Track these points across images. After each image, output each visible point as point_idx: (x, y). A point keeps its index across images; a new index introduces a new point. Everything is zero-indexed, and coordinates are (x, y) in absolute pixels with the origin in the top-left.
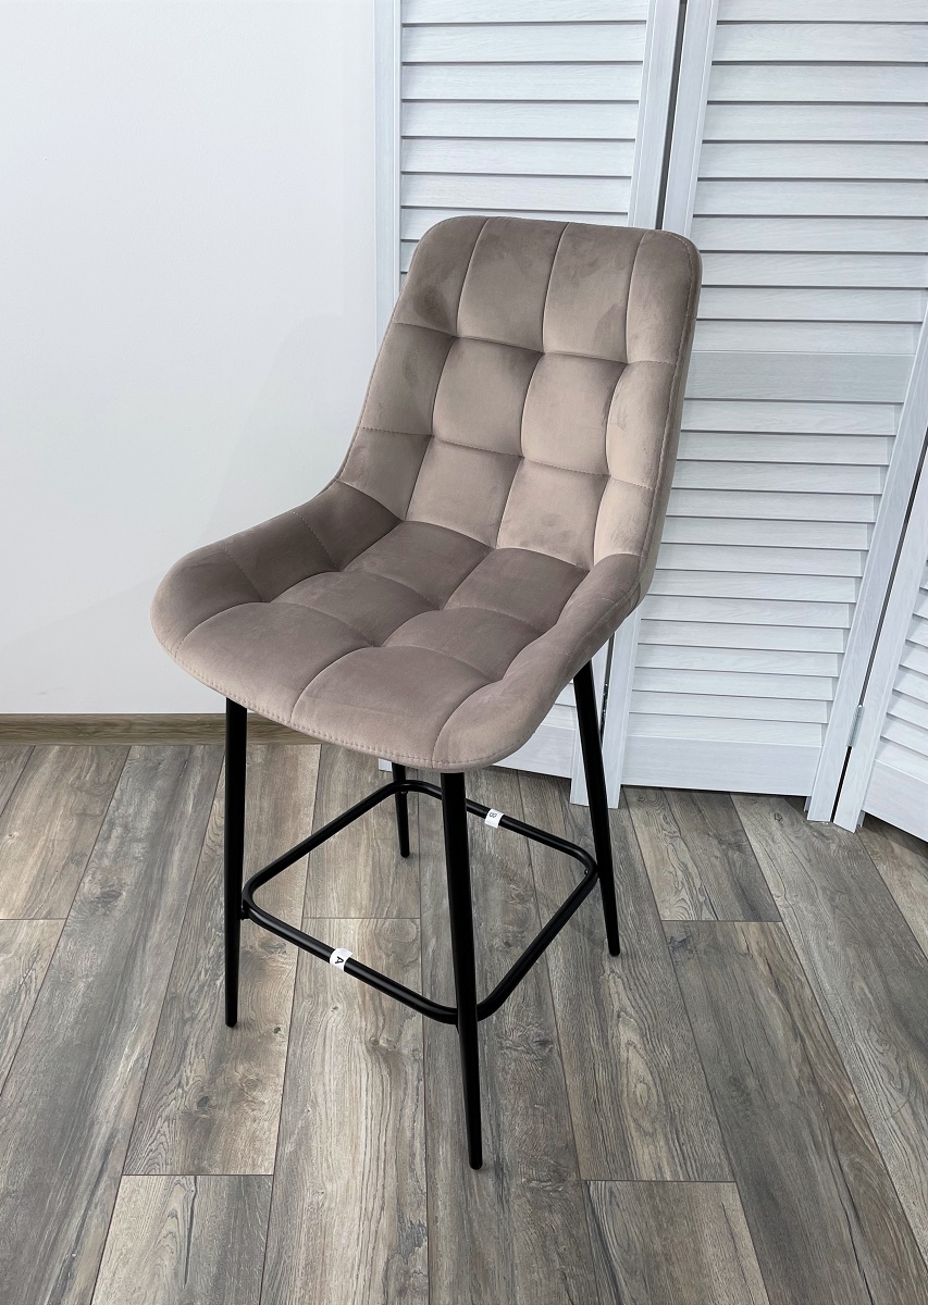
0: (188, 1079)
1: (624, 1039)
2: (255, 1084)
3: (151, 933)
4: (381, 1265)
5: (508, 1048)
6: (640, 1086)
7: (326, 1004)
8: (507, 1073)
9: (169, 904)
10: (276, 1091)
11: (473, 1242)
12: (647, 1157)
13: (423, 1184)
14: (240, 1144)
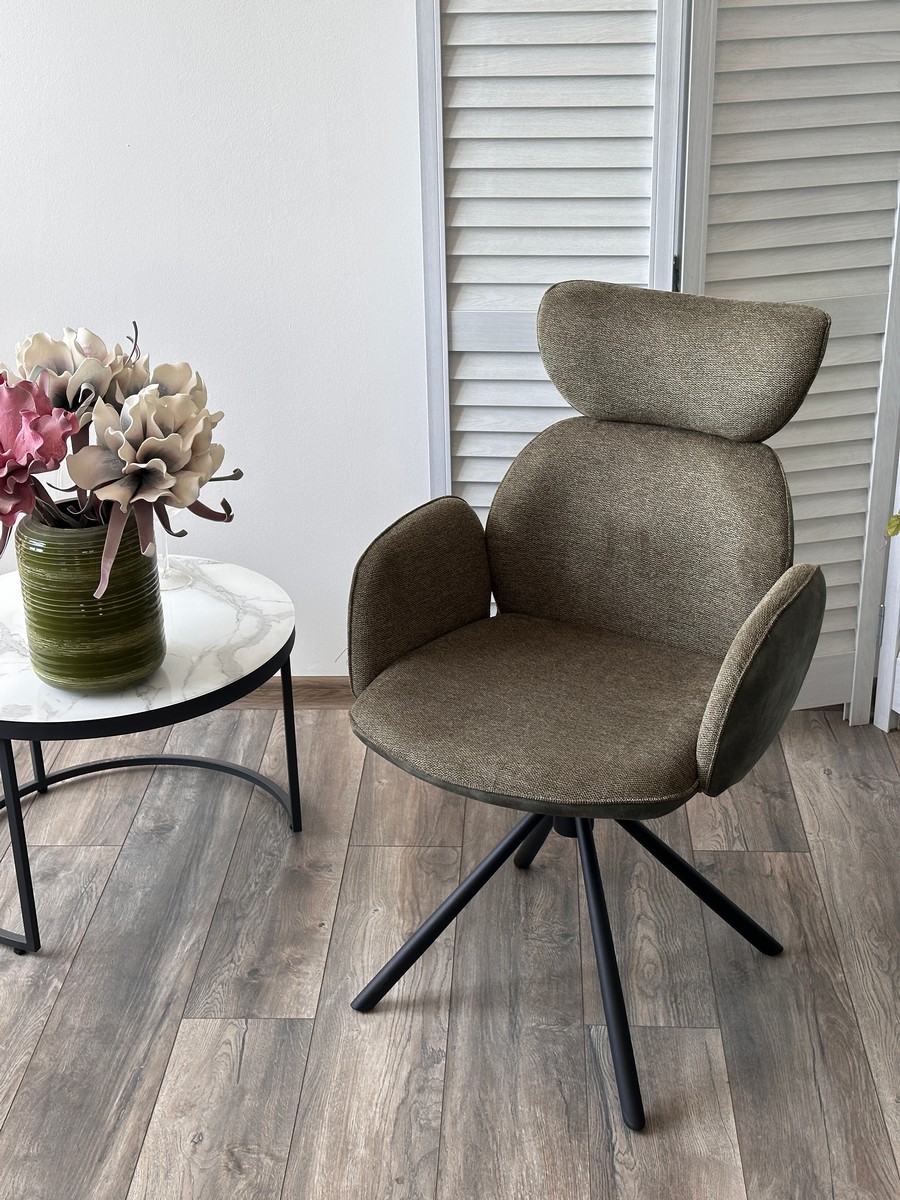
0: (239, 957)
1: (639, 935)
2: (300, 962)
3: (204, 856)
4: (404, 1074)
5: (532, 939)
6: (648, 966)
7: (367, 907)
8: (529, 956)
9: (221, 834)
10: (319, 966)
11: (485, 1061)
12: (645, 1011)
13: (446, 1026)
14: (286, 999)
